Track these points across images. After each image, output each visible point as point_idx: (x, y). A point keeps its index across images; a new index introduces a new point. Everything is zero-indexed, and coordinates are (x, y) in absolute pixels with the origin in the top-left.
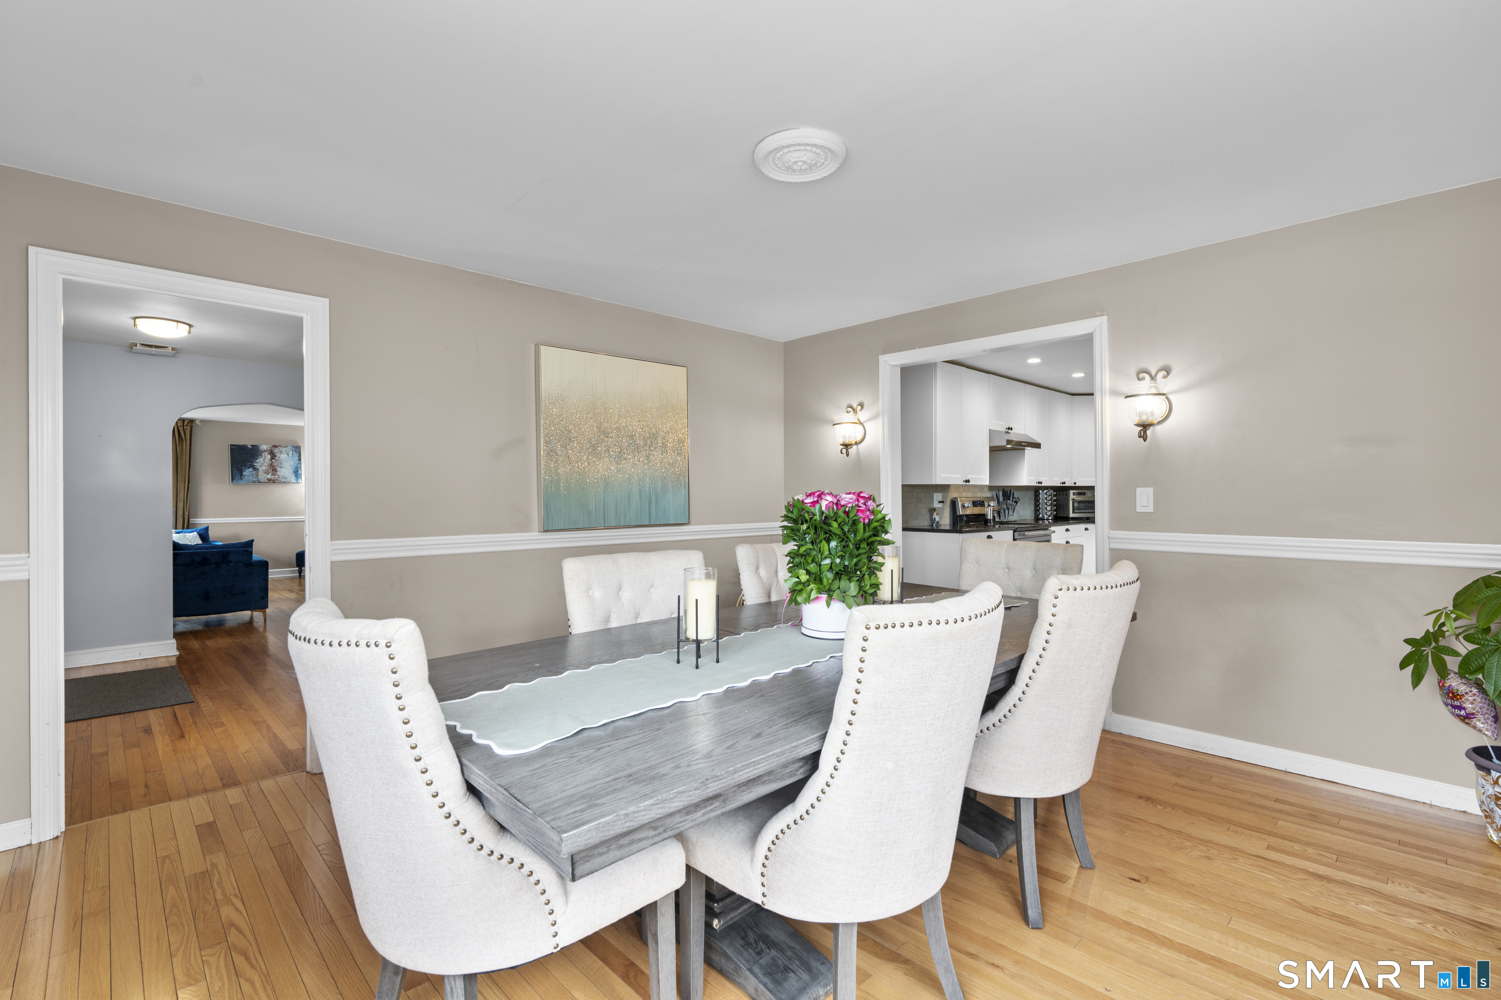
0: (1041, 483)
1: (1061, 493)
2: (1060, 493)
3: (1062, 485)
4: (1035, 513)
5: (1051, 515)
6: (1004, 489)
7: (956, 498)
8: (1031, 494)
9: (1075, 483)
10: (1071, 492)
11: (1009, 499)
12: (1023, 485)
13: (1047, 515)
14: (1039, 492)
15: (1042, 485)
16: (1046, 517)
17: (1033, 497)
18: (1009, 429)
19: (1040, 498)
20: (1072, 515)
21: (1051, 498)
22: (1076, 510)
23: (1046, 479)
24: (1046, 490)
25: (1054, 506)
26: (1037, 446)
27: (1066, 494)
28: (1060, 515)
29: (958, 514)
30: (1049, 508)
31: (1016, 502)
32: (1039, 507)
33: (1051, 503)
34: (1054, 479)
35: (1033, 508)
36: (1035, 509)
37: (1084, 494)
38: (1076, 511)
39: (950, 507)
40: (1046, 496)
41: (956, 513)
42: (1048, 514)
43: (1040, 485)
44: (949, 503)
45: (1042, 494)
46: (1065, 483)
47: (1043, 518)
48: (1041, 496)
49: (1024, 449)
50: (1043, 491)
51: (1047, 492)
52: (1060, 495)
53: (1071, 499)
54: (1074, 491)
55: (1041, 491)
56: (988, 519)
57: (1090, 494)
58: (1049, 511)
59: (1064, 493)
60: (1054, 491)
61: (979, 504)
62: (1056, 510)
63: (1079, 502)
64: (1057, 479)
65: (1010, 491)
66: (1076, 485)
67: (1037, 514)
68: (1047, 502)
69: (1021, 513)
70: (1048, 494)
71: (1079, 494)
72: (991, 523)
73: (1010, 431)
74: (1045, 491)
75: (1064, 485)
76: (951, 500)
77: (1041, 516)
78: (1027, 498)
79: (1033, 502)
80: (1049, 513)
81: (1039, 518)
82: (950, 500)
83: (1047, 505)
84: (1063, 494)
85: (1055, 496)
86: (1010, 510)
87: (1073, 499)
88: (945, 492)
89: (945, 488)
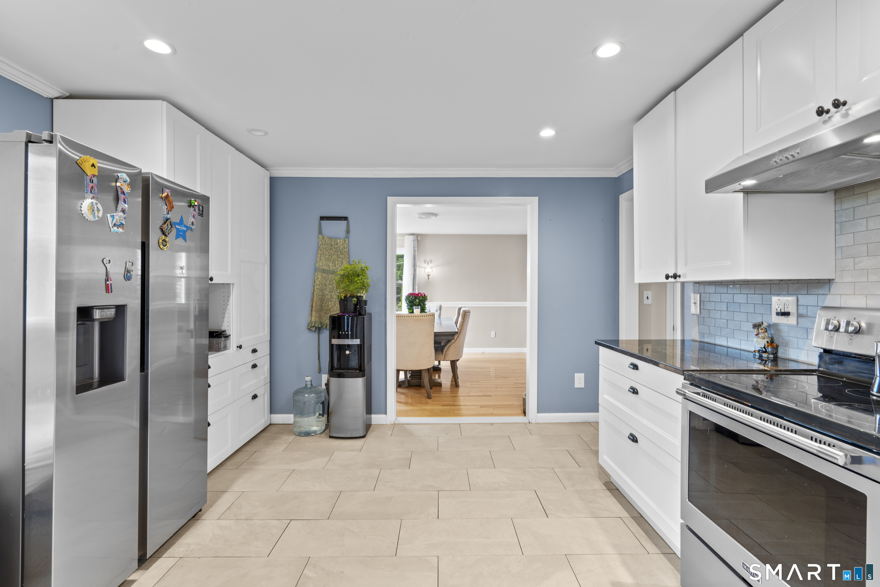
88: (807, 294)
89: (807, 284)
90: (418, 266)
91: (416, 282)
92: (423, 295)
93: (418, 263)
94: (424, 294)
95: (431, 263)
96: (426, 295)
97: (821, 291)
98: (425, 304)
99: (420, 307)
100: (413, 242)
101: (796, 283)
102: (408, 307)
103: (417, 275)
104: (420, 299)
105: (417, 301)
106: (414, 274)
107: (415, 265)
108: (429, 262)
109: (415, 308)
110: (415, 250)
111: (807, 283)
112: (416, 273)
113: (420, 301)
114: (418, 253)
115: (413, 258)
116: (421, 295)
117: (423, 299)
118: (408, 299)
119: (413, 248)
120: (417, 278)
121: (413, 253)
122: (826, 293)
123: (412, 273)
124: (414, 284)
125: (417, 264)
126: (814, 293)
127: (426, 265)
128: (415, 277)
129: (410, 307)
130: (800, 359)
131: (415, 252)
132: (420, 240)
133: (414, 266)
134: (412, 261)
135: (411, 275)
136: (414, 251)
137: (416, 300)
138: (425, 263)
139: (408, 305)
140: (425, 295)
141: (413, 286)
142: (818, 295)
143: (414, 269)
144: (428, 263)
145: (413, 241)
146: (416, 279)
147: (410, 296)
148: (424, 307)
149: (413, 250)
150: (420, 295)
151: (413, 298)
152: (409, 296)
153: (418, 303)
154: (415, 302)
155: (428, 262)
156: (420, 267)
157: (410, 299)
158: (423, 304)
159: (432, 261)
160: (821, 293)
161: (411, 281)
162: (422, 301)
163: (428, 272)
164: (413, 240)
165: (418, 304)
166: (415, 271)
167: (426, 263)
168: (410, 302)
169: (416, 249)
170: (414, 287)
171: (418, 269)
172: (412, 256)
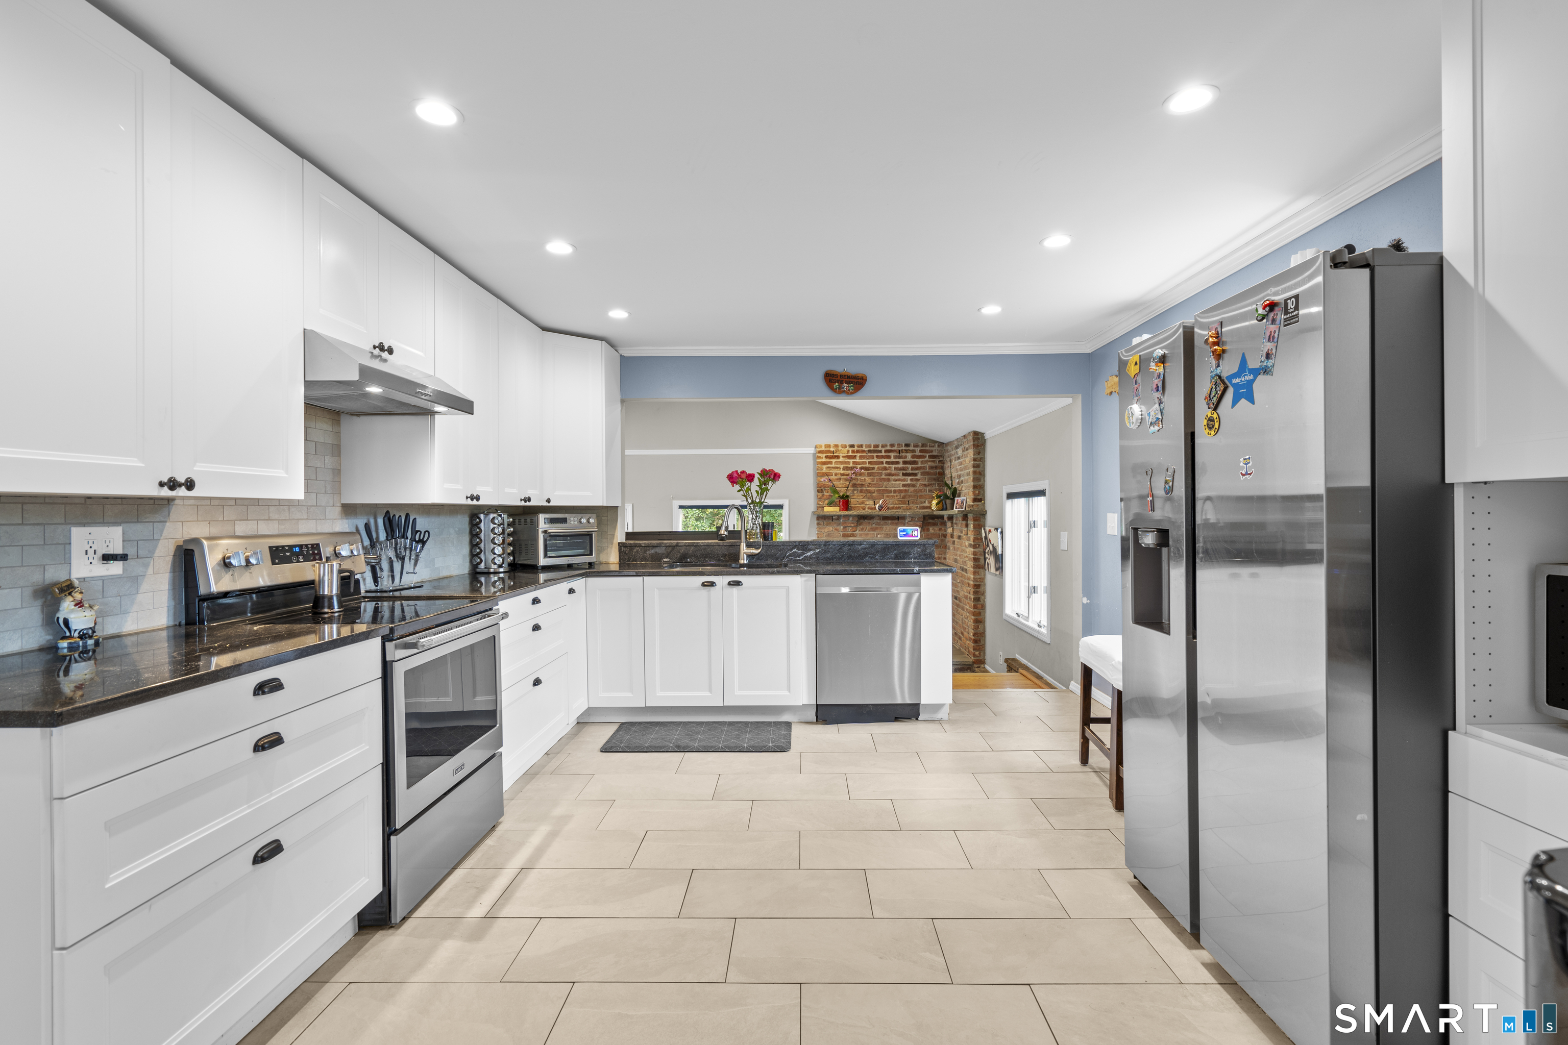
0: (478, 498)
1: (523, 520)
2: (520, 520)
3: (523, 503)
4: (471, 561)
5: (503, 563)
6: (388, 512)
7: (197, 541)
8: (463, 522)
9: (548, 501)
10: (542, 517)
11: (404, 536)
12: (429, 502)
13: (495, 564)
14: (479, 518)
15: (480, 503)
16: (493, 568)
17: (467, 527)
18: (381, 347)
19: (481, 530)
20: (542, 561)
21: (503, 530)
22: (551, 551)
23: (489, 489)
24: (494, 513)
25: (509, 544)
26: (464, 406)
27: (532, 520)
28: (519, 562)
29: (202, 591)
30: (498, 550)
31: (423, 542)
32: (479, 548)
33: (503, 541)
34: (507, 490)
35: (466, 550)
36: (471, 551)
37: (564, 521)
38: (549, 554)
39: (174, 570)
40: (492, 526)
41: (196, 587)
42: (496, 561)
43: (475, 502)
44: (170, 559)
45: (485, 524)
46: (529, 499)
47: (486, 570)
48: (482, 525)
49: (432, 413)
50: (487, 515)
51: (494, 518)
52: (520, 524)
53: (540, 531)
54: (547, 516)
55: (482, 516)
56: (324, 597)
57: (574, 521)
58: (500, 555)
59: (529, 520)
60: (510, 516)
61: (300, 553)
62: (512, 553)
63: (555, 537)
64: (515, 491)
65: (407, 516)
66: (551, 504)
67: (475, 563)
68: (494, 538)
69: (439, 563)
70: (496, 521)
71: (552, 521)
72: (331, 606)
73: (385, 355)
74: (492, 516)
75: (528, 504)
76: (179, 548)
77: (482, 566)
78: (452, 530)
79: (466, 538)
80: (499, 560)
81: (478, 570)
82: (172, 549)
83: (495, 544)
84: (526, 520)
85: (509, 525)
86: (407, 559)
87: (545, 532)
88: (138, 522)
89: (136, 506)
97: (158, 517)
101: (119, 504)
111: (138, 505)
122: (164, 520)
126: (147, 520)
130: (124, 630)
142: (153, 522)
160: (158, 520)
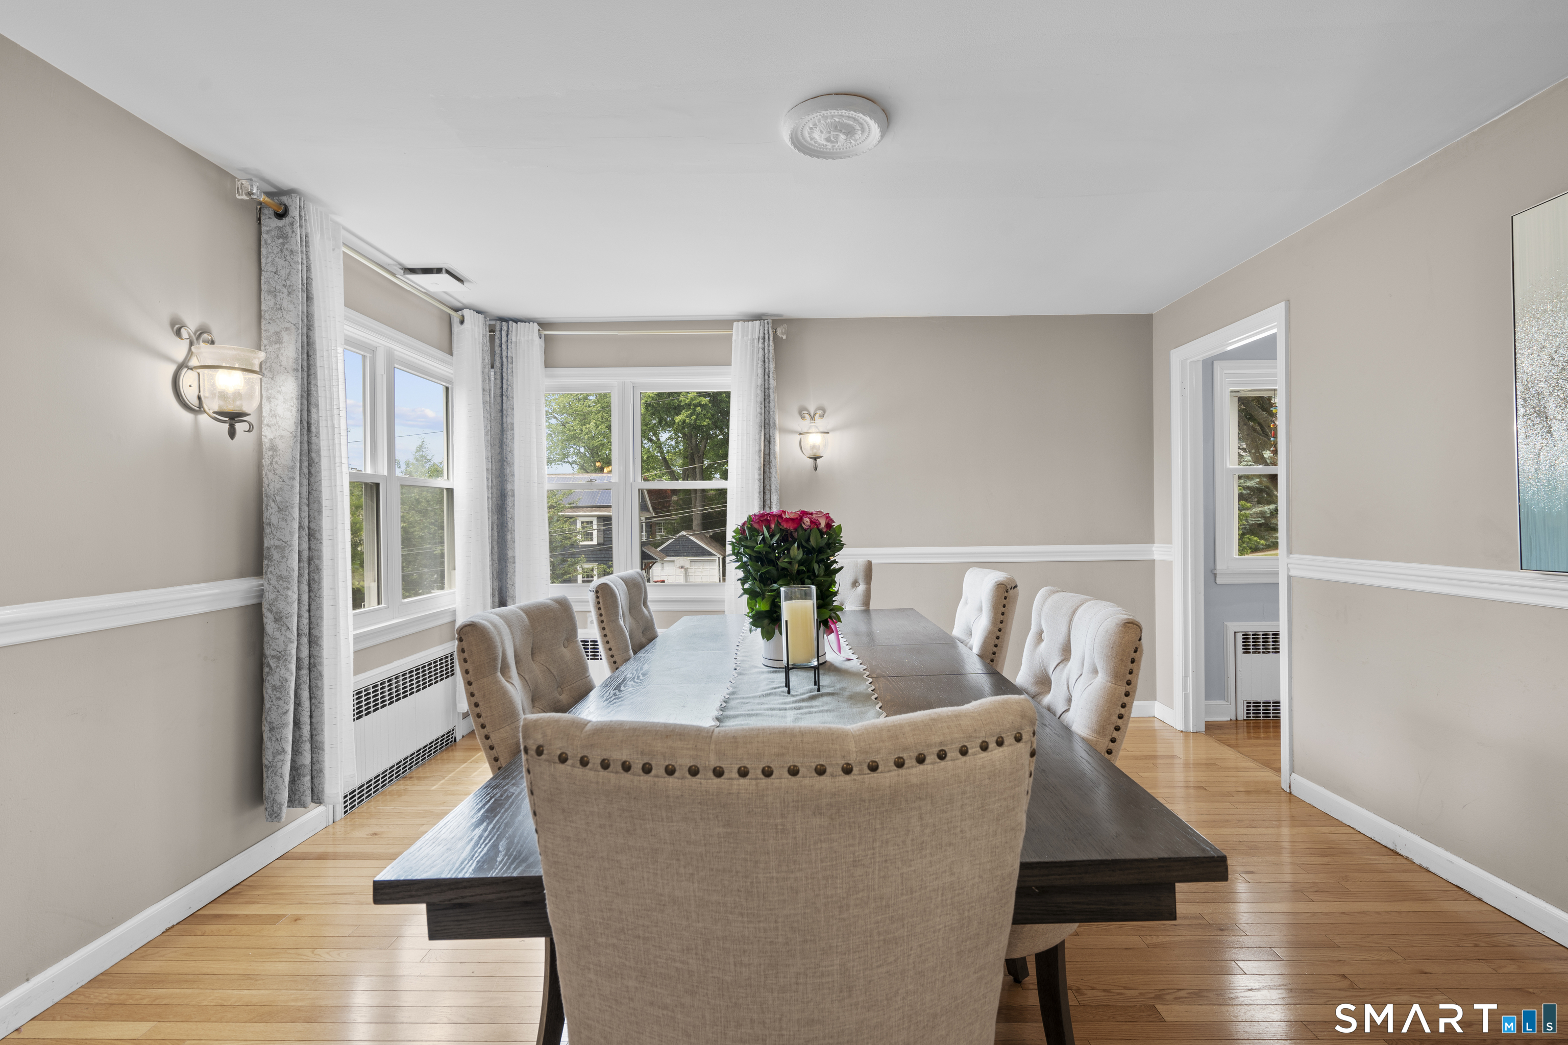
90: (778, 426)
91: (773, 479)
92: (823, 523)
93: (778, 418)
94: (827, 517)
95: (822, 416)
96: (835, 525)
98: (835, 566)
99: (814, 587)
100: (761, 345)
102: (747, 586)
103: (775, 458)
104: (808, 540)
105: (796, 552)
106: (767, 452)
107: (767, 421)
108: (815, 414)
109: (789, 598)
110: (767, 371)
112: (772, 451)
113: (808, 551)
114: (777, 379)
115: (760, 398)
116: (811, 522)
117: (823, 543)
118: (749, 544)
119: (760, 363)
120: (775, 466)
121: (760, 382)
123: (760, 451)
124: (768, 487)
125: (774, 419)
127: (804, 425)
128: (770, 462)
129: (757, 583)
131: (766, 377)
132: (784, 337)
133: (767, 426)
134: (759, 410)
135: (757, 457)
136: (766, 375)
137: (788, 550)
138: (803, 418)
139: (747, 572)
140: (829, 525)
141: (764, 493)
143: (767, 436)
144: (813, 418)
145: (761, 341)
146: (773, 470)
147: (756, 526)
148: (827, 584)
149: (760, 371)
150: (807, 520)
151: (772, 536)
152: (751, 529)
153: (801, 563)
154: (783, 562)
155: (812, 415)
156: (784, 431)
157: (759, 547)
158: (823, 567)
159: (824, 411)
161: (757, 477)
162: (820, 551)
163: (813, 447)
164: (762, 335)
165: (798, 571)
166: (769, 442)
167: (807, 416)
168: (759, 558)
169: (772, 366)
170: (767, 497)
171: (778, 439)
172: (759, 392)
